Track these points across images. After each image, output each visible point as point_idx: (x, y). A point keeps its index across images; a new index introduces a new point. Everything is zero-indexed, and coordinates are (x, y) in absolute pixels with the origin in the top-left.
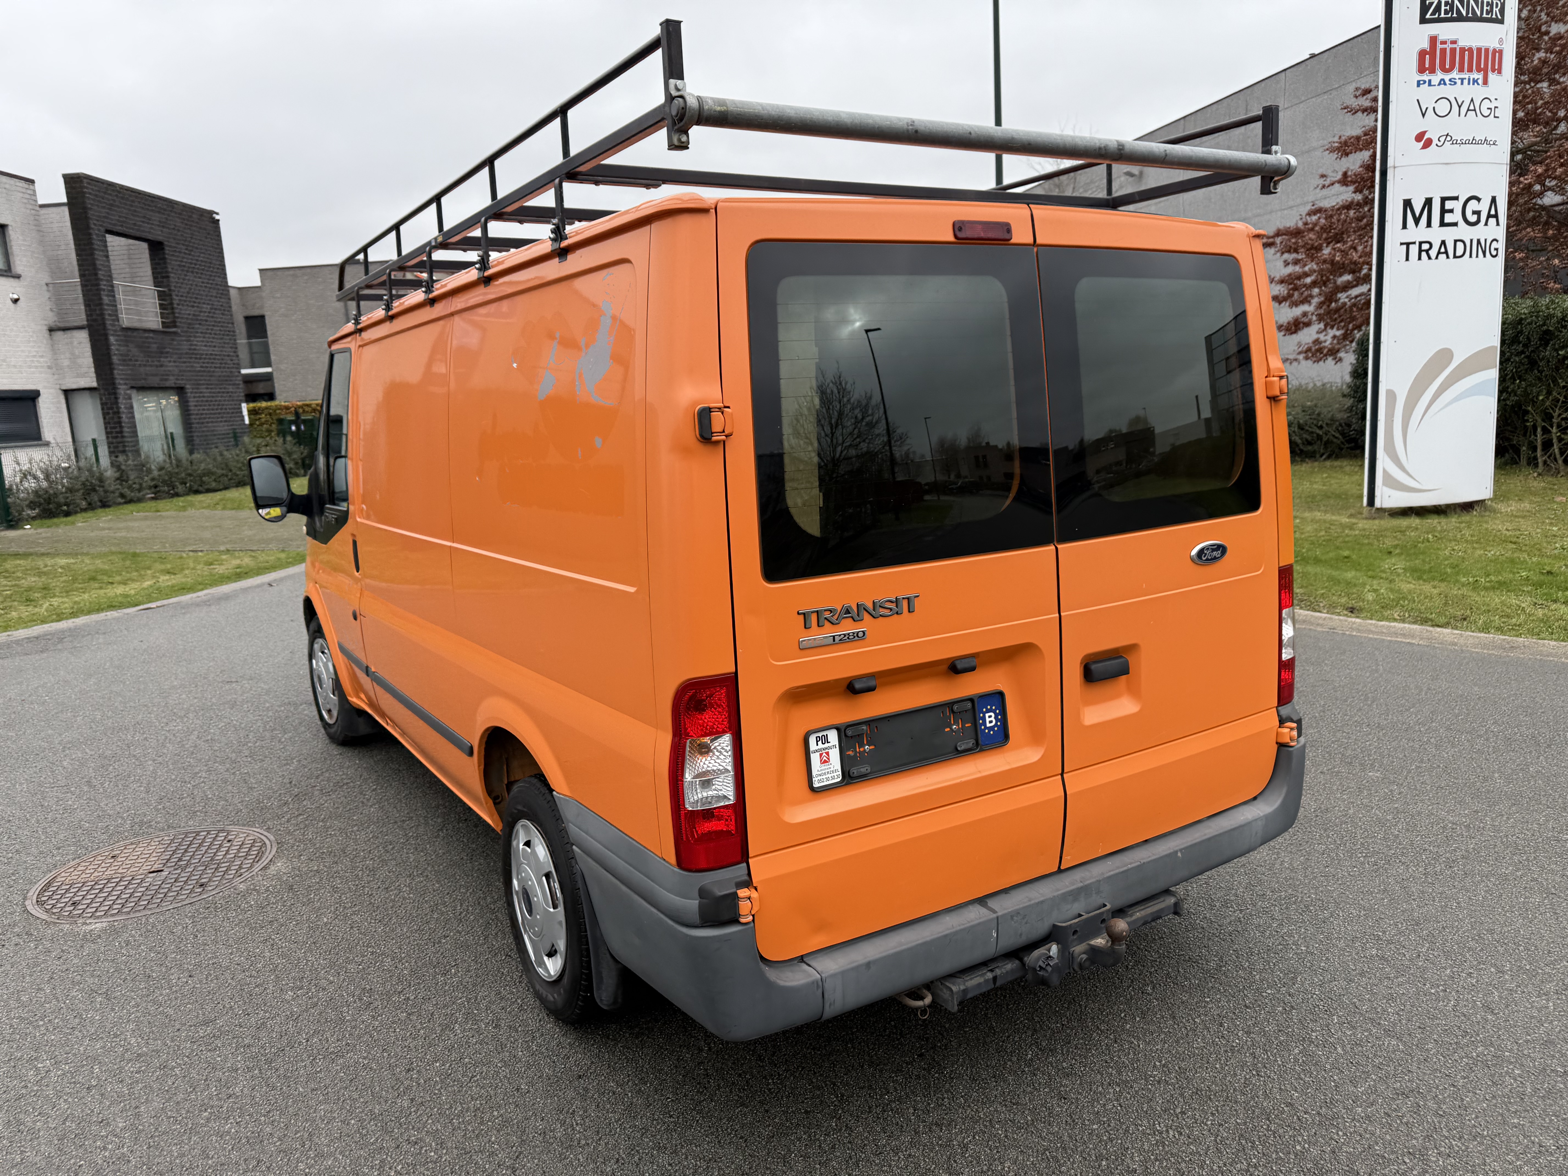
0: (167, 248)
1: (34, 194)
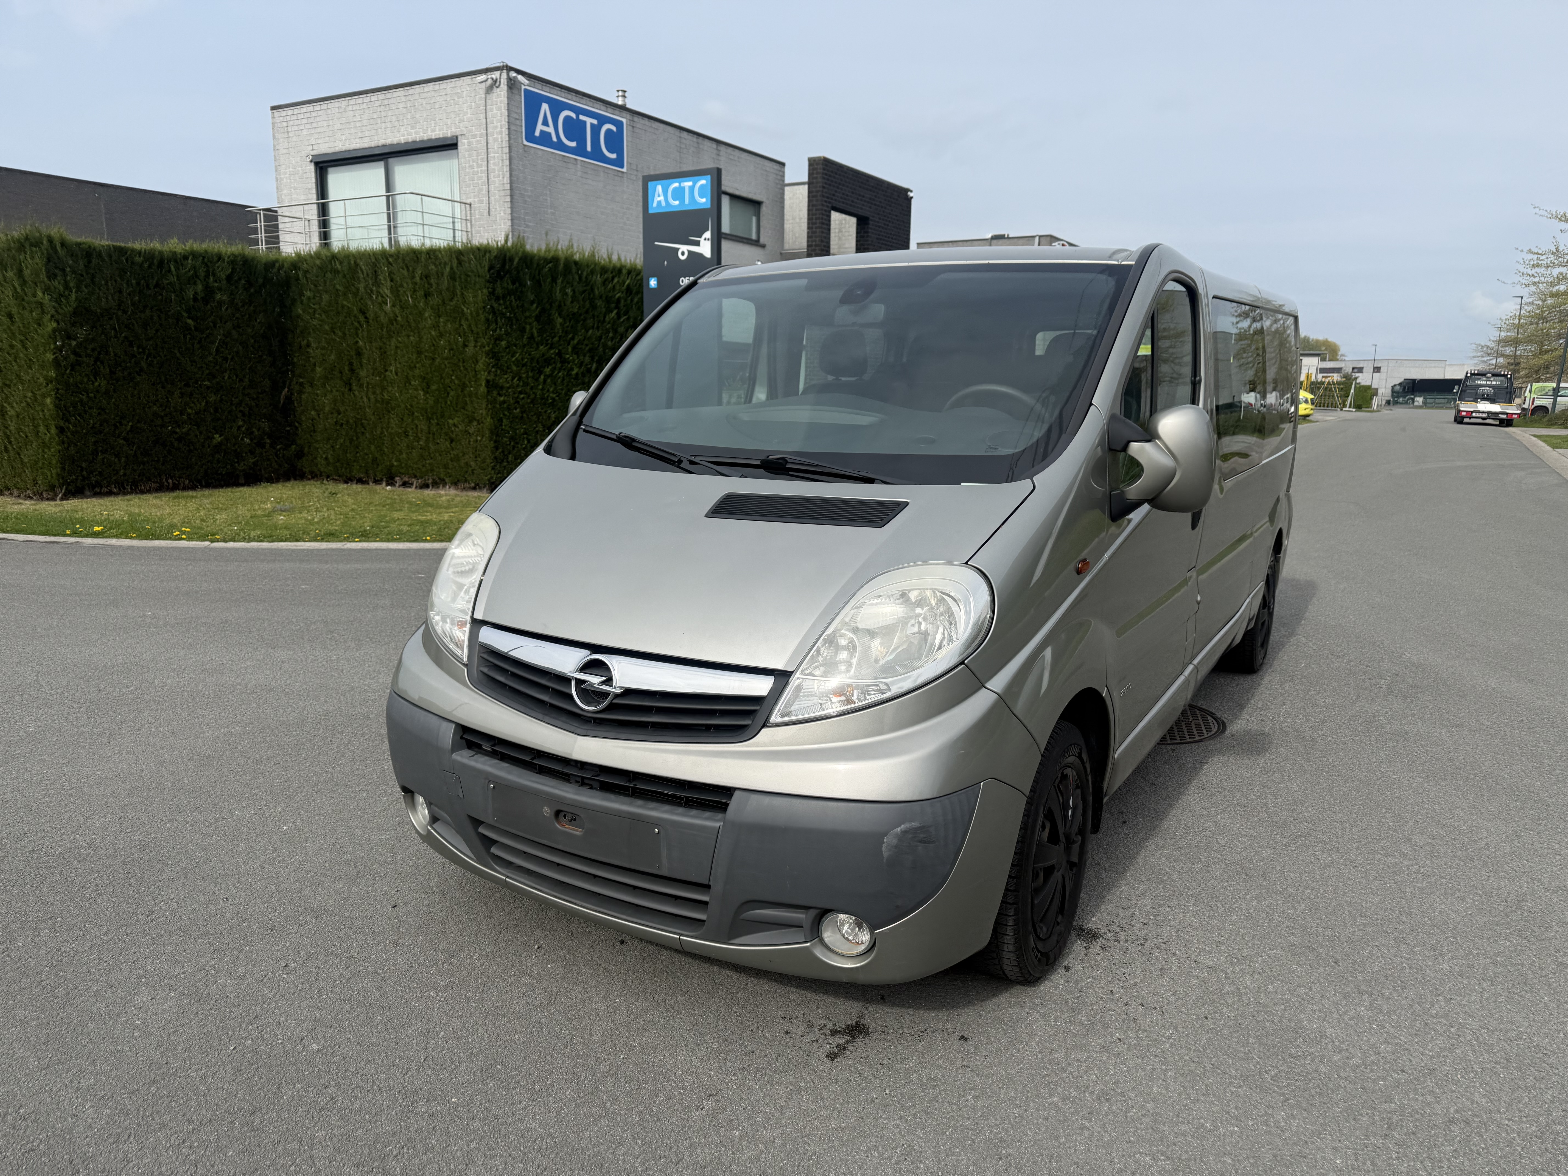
0: (871, 222)
1: (783, 176)
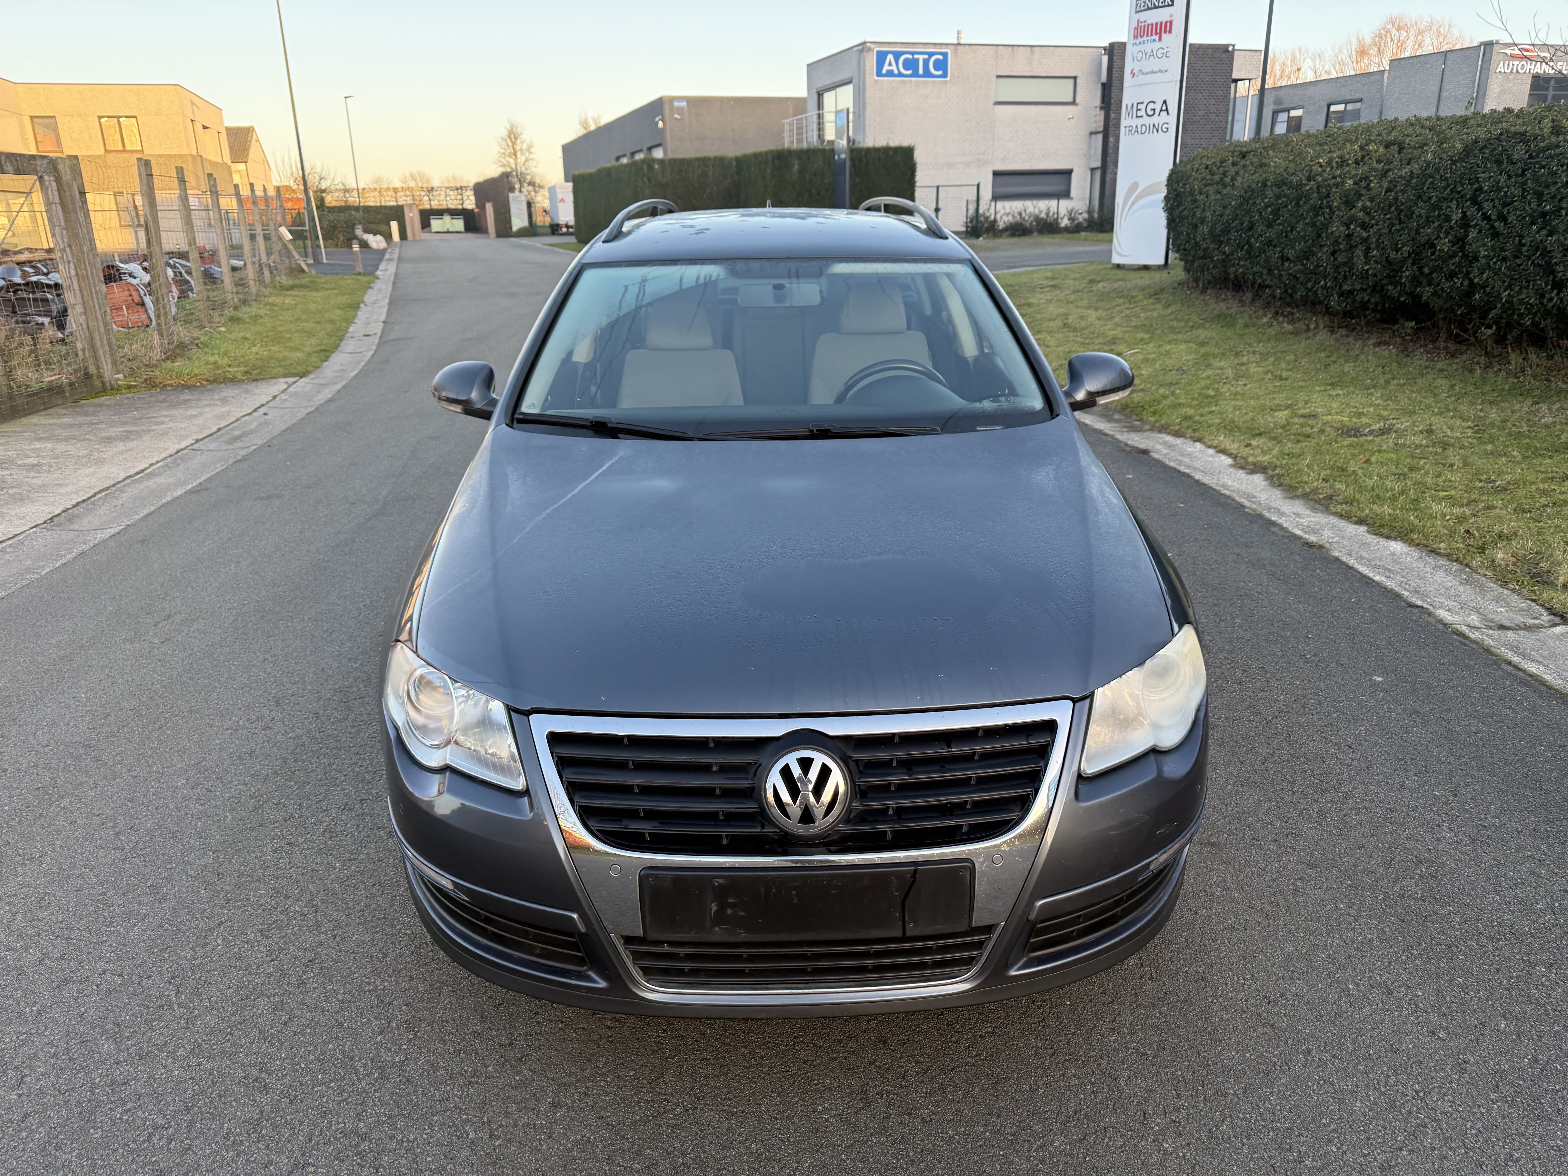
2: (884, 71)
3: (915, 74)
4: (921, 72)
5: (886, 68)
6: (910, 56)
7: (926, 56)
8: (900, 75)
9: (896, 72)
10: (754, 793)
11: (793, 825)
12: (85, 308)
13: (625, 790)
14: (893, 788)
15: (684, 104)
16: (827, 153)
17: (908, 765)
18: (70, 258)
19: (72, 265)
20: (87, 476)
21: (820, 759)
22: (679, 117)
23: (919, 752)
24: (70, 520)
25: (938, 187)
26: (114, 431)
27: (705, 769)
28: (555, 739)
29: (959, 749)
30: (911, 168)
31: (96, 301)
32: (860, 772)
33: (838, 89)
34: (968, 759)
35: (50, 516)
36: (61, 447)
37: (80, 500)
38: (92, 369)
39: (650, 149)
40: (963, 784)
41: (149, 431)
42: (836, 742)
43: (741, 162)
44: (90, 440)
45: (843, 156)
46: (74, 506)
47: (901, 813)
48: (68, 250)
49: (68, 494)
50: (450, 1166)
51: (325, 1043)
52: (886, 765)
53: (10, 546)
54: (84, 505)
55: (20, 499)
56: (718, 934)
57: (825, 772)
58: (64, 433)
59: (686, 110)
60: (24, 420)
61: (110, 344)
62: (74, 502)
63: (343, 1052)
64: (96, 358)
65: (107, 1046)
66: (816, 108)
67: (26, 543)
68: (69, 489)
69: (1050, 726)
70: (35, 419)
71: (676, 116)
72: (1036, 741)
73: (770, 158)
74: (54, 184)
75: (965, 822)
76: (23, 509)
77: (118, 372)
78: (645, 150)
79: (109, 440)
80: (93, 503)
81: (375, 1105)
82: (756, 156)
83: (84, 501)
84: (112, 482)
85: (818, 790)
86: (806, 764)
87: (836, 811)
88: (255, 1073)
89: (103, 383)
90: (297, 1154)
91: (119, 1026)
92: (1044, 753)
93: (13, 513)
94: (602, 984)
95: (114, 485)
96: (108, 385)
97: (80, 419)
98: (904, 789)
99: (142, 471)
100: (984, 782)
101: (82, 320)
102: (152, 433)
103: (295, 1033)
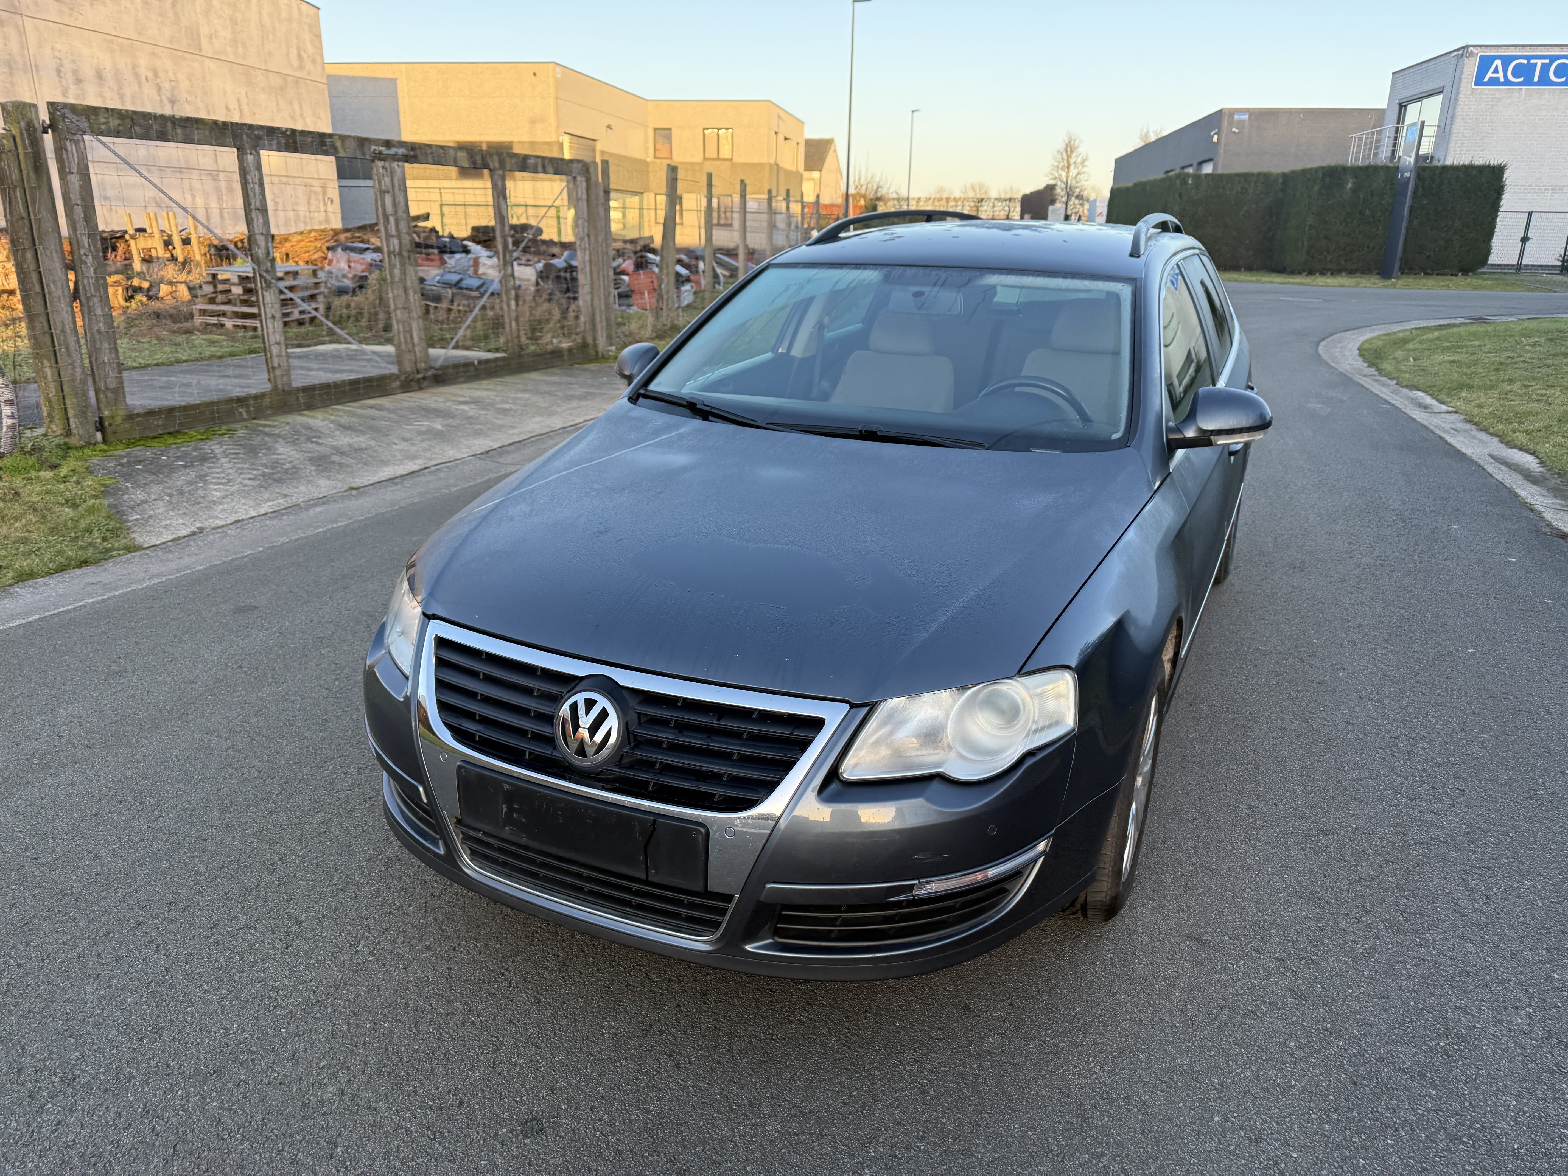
2: (1486, 80)
3: (1529, 82)
4: (1536, 79)
5: (1490, 74)
6: (1525, 62)
7: (1547, 61)
8: (1507, 83)
9: (1502, 79)
10: (549, 719)
11: (569, 752)
12: (592, 288)
13: (471, 695)
14: (665, 746)
15: (1246, 117)
16: (1391, 171)
17: (682, 727)
18: (587, 246)
19: (587, 252)
20: (536, 423)
21: (603, 702)
22: (1237, 131)
23: (691, 718)
24: (501, 455)
25: (1530, 214)
26: (579, 391)
27: (527, 691)
28: (442, 643)
29: (727, 724)
30: (1499, 190)
31: (602, 283)
32: (640, 724)
33: (1425, 101)
34: (735, 735)
35: (489, 449)
36: (535, 398)
37: (517, 440)
38: (590, 340)
39: (1200, 163)
40: (725, 756)
41: (604, 394)
42: (624, 692)
43: (1287, 179)
44: (557, 395)
45: (1407, 174)
46: (510, 444)
47: (667, 769)
48: (586, 239)
49: (512, 435)
50: (330, 962)
51: (331, 855)
52: (663, 723)
53: (448, 467)
54: (517, 445)
55: (478, 434)
56: (507, 831)
57: (604, 715)
58: (545, 388)
59: (1247, 124)
60: (526, 375)
61: (608, 320)
62: (511, 441)
63: (336, 864)
64: (594, 329)
65: (216, 813)
66: (1396, 120)
67: (461, 467)
68: (516, 431)
69: (817, 724)
70: (534, 375)
71: (1234, 130)
72: (800, 734)
73: (1320, 175)
74: (584, 184)
75: (719, 791)
76: (475, 442)
77: (611, 345)
78: (1195, 165)
79: (571, 398)
80: (524, 445)
81: (323, 906)
82: (1304, 172)
83: (520, 441)
84: (548, 430)
85: (594, 729)
86: (590, 704)
87: (605, 752)
88: (276, 859)
89: (597, 352)
90: (253, 919)
91: (232, 803)
92: (803, 746)
93: (466, 443)
94: (442, 852)
95: (547, 433)
96: (600, 354)
97: (565, 379)
98: (675, 748)
99: (576, 425)
100: (745, 760)
101: (588, 297)
102: (604, 397)
103: (320, 842)
